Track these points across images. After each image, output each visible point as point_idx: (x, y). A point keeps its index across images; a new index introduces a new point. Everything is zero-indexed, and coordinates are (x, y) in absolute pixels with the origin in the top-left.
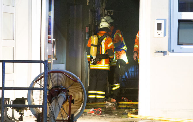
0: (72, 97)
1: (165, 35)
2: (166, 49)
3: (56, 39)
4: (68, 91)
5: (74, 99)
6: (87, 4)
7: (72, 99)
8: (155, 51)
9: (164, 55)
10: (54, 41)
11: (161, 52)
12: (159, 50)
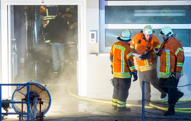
0: (41, 99)
1: (97, 42)
2: (98, 51)
3: (16, 39)
4: (39, 96)
5: (43, 101)
8: (90, 52)
9: (96, 56)
11: (94, 53)
12: (93, 52)
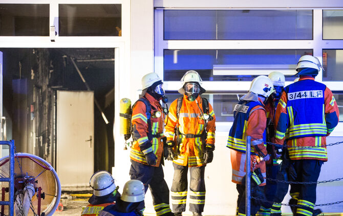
0: (41, 189)
3: (6, 117)
4: (37, 182)
5: (44, 193)
6: (32, 78)
7: (42, 192)
10: (3, 120)
